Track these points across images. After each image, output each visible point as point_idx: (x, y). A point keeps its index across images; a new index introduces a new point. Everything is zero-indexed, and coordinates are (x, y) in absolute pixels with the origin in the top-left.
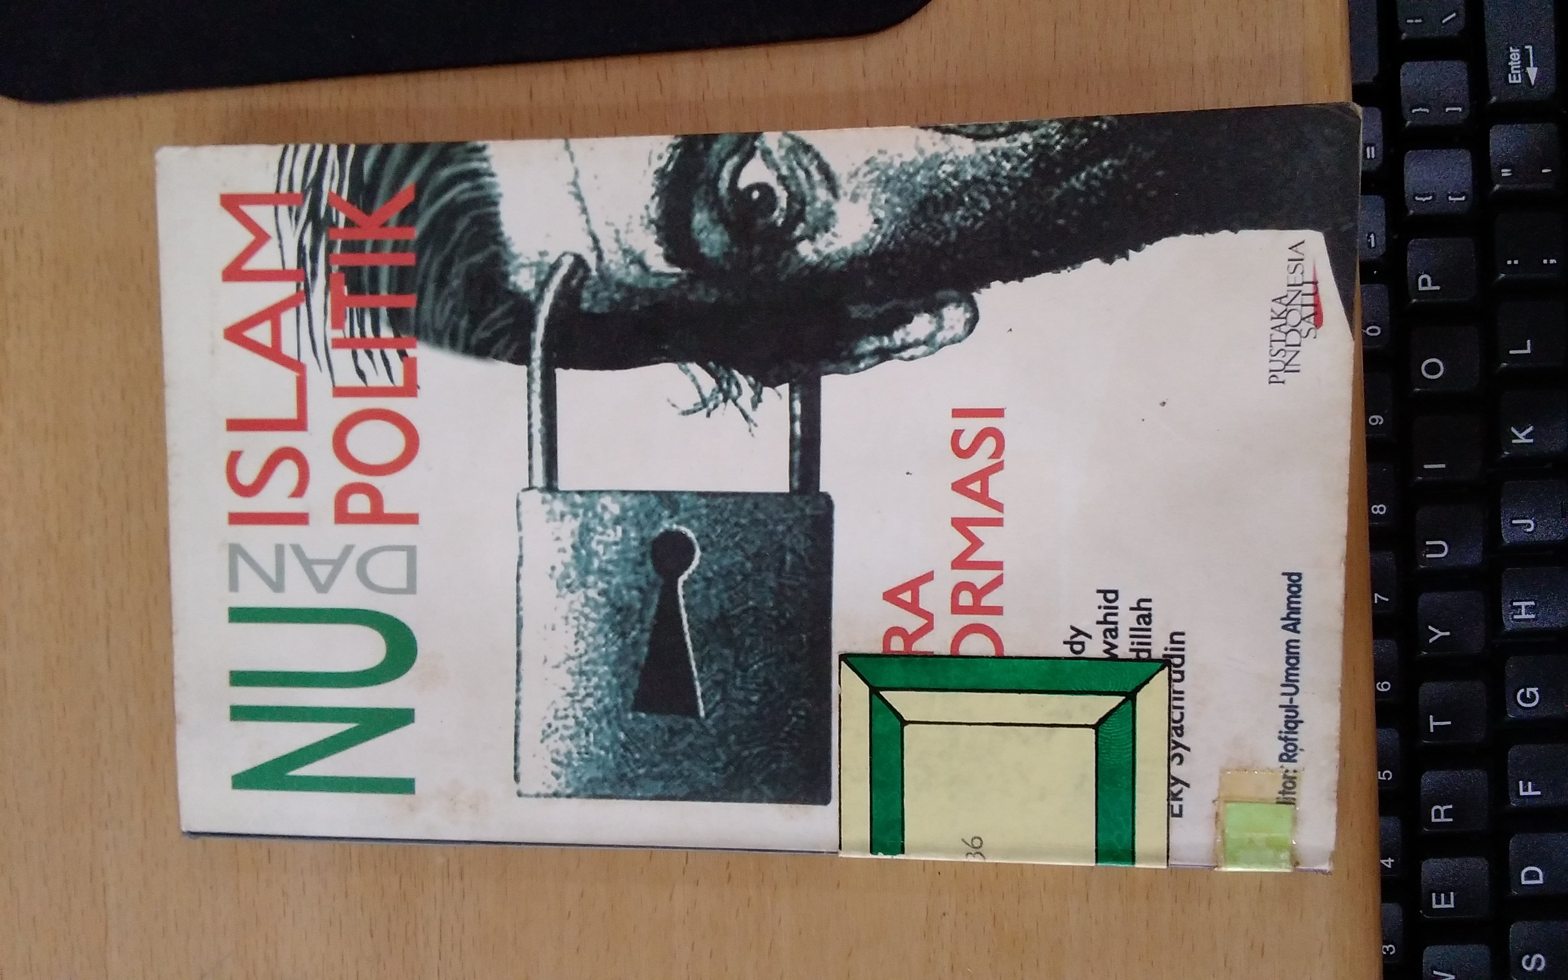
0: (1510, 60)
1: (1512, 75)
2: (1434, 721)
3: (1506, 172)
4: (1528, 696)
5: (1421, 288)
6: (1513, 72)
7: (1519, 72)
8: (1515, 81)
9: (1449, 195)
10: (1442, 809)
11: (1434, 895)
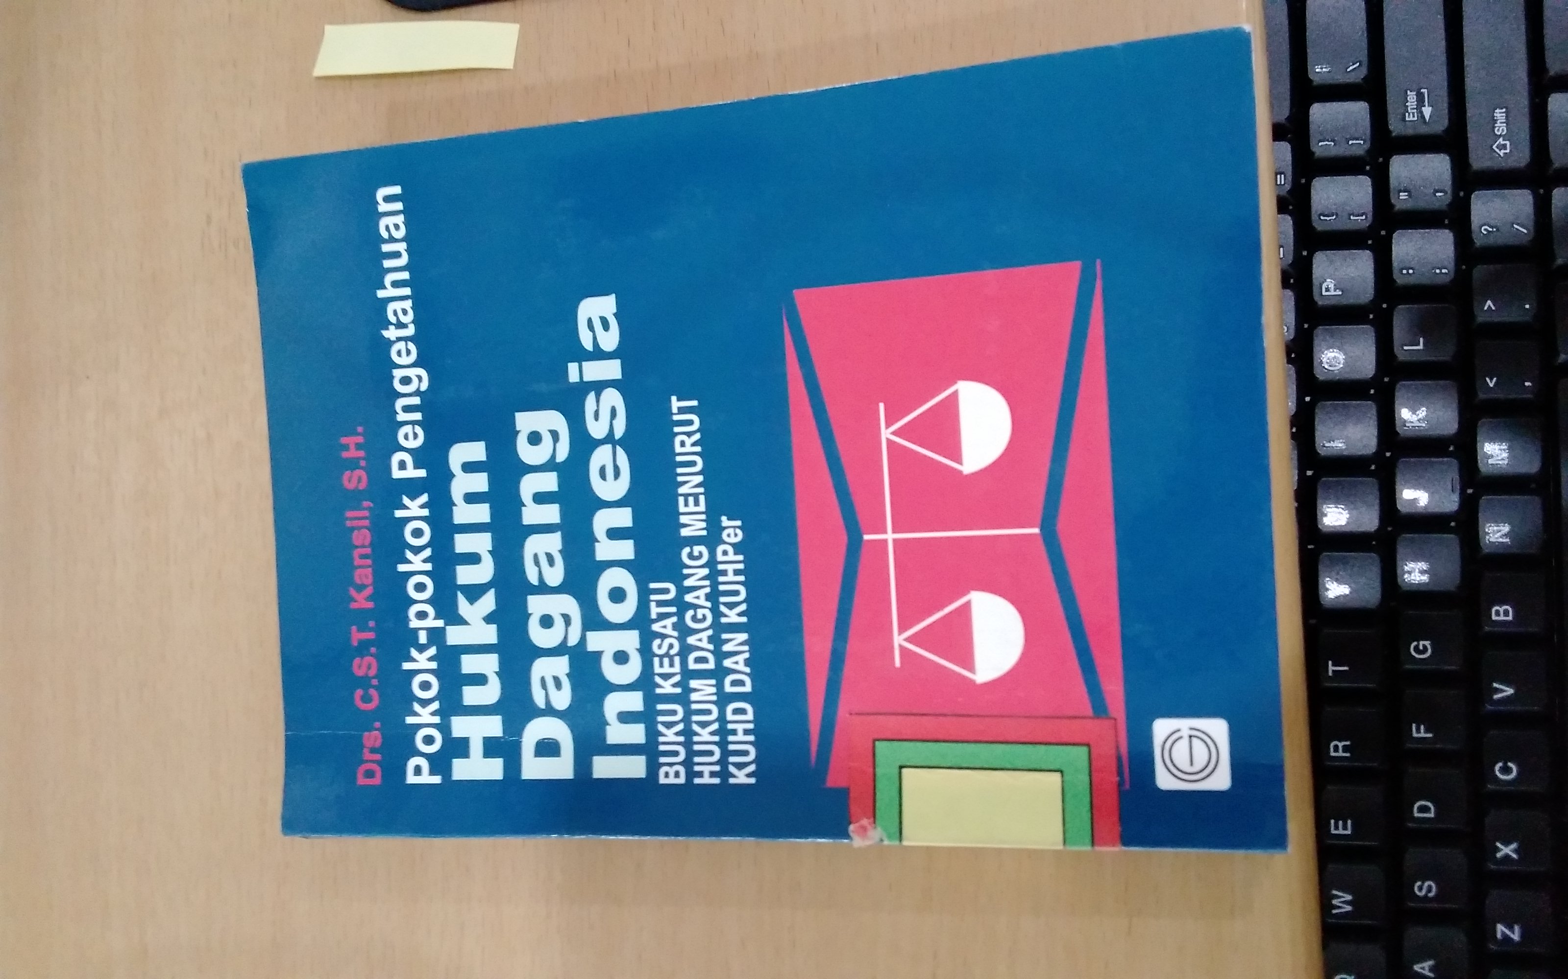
0: (1407, 102)
1: (1409, 114)
2: (1333, 665)
3: (1403, 196)
4: (1421, 648)
5: (1324, 293)
6: (1409, 111)
7: (1416, 110)
8: (1411, 119)
9: (1350, 215)
10: (1340, 745)
11: (1332, 822)
